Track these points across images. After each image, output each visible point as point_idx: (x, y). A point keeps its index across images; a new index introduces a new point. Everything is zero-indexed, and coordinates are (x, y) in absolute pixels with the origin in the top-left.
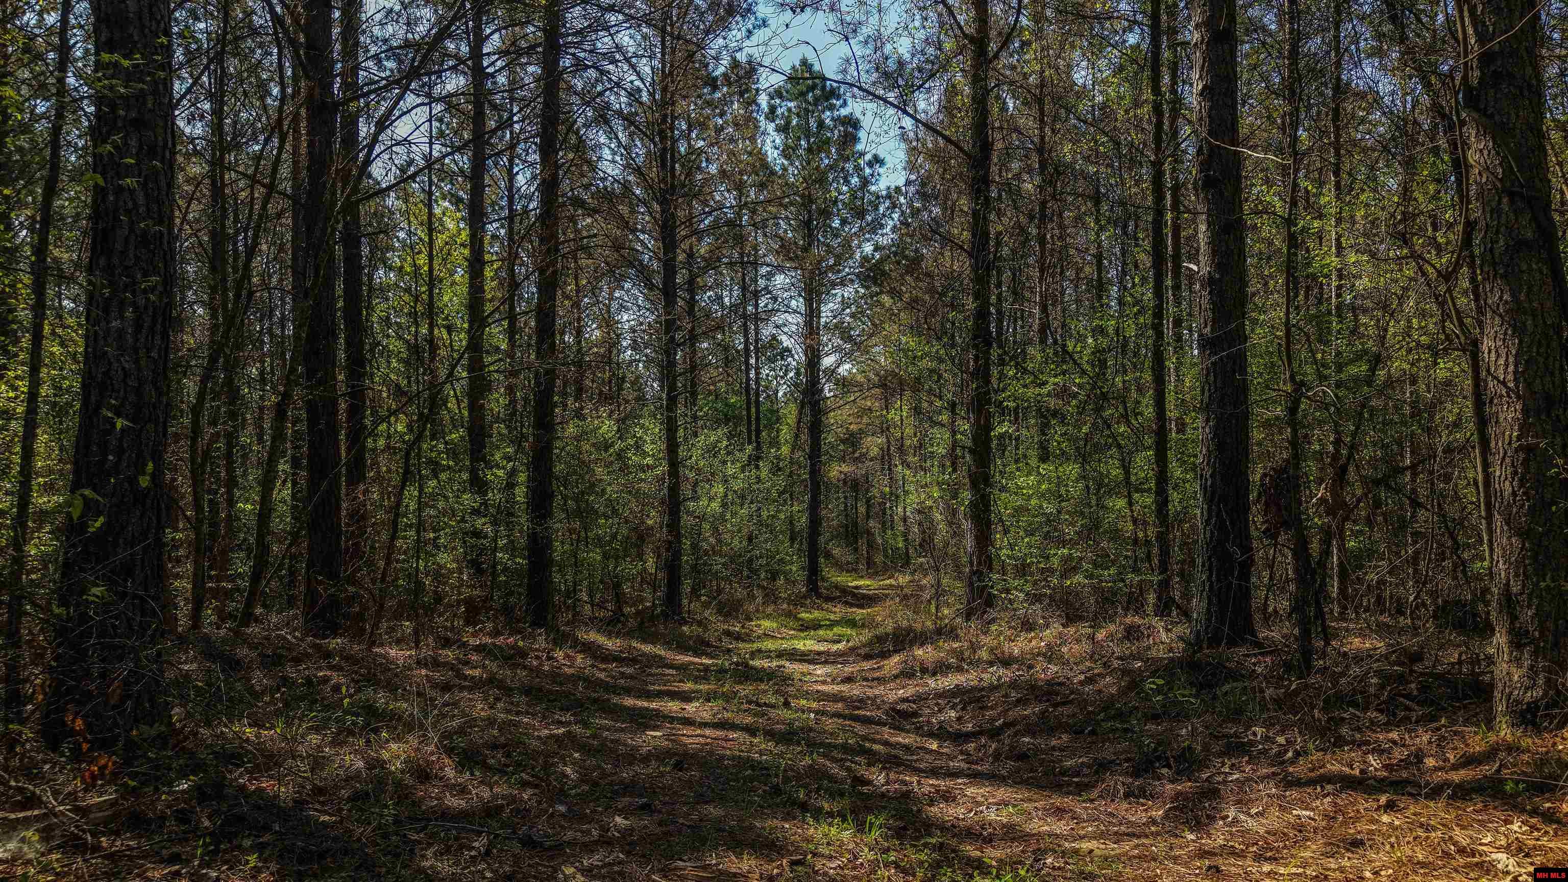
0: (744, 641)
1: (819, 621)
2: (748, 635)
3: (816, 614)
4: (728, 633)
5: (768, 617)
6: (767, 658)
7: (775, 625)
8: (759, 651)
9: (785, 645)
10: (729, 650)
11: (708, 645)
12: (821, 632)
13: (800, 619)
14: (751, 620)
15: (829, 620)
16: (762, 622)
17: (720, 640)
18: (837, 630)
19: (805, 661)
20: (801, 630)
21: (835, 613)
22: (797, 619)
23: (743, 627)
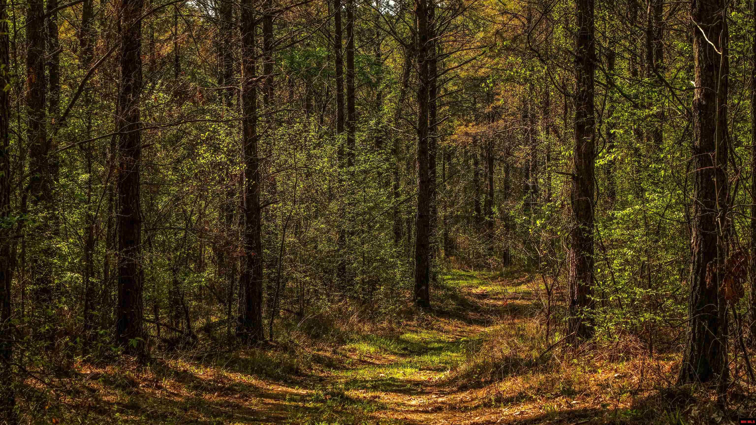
0: (336, 368)
1: (427, 343)
2: (341, 362)
3: (425, 335)
4: (318, 360)
5: (365, 339)
6: (363, 389)
7: (372, 349)
8: (355, 381)
9: (383, 373)
10: (321, 380)
11: (297, 372)
12: (426, 358)
13: (403, 341)
14: (344, 343)
15: (440, 341)
16: (357, 346)
17: (310, 368)
18: (446, 356)
19: (400, 391)
20: (403, 355)
21: (447, 332)
22: (399, 341)
23: (335, 352)
